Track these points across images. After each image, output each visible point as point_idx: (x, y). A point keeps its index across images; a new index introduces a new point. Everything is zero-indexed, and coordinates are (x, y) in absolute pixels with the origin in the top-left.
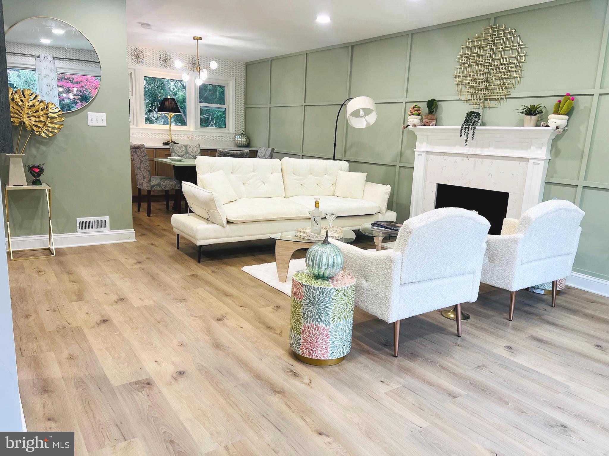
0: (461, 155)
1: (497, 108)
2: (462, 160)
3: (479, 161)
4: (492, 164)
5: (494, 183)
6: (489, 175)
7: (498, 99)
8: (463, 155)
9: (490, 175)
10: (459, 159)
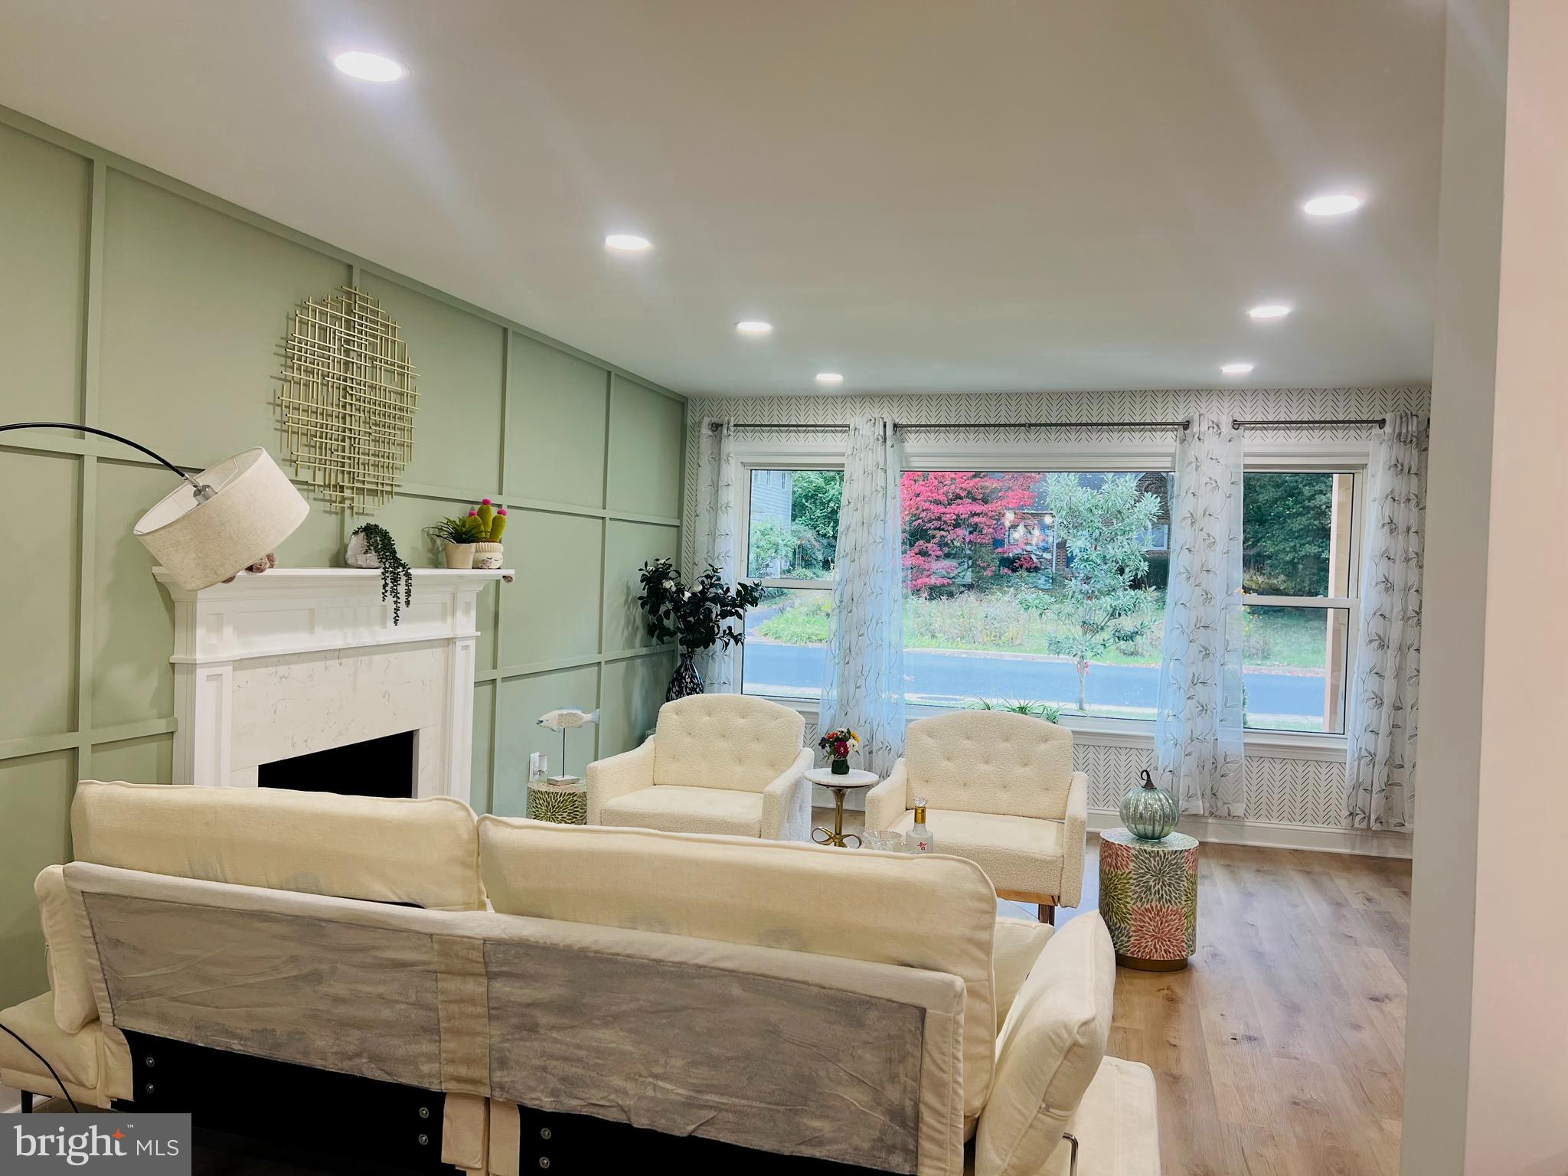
0: (325, 654)
5: (393, 715)
8: (328, 654)
10: (318, 666)
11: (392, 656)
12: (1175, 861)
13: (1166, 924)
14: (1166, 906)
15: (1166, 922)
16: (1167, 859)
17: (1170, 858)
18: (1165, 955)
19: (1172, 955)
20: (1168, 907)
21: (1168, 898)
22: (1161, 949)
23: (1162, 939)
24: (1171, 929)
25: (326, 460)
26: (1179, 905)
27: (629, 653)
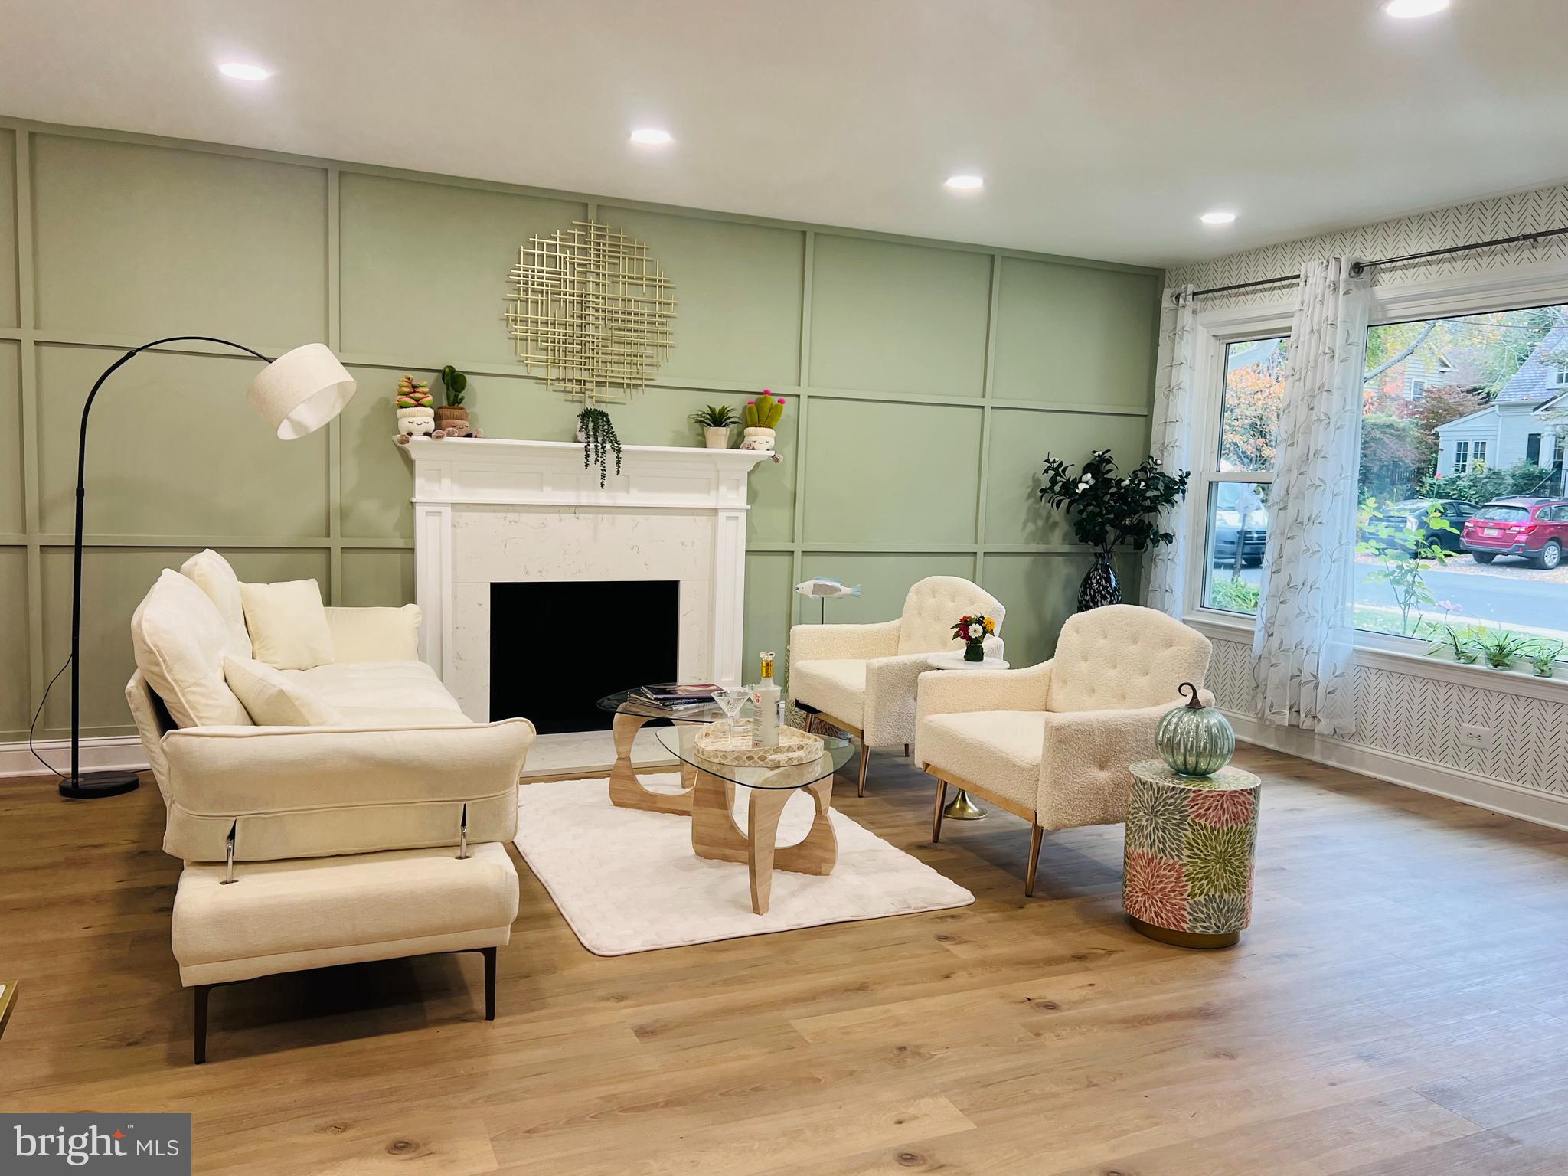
0: (557, 509)
1: (624, 404)
2: (561, 520)
3: (604, 520)
4: (636, 525)
5: (646, 564)
6: (632, 549)
7: (628, 385)
8: (562, 509)
9: (636, 549)
10: (552, 518)
11: (640, 518)
12: (1172, 800)
13: (1158, 880)
14: (1159, 856)
15: (1158, 876)
16: (1162, 795)
17: (1165, 796)
18: (1156, 919)
19: (1165, 922)
20: (1162, 858)
21: (1161, 846)
22: (1151, 911)
23: (1153, 898)
24: (1165, 888)
25: (559, 360)
26: (1176, 859)
27: (1034, 548)
